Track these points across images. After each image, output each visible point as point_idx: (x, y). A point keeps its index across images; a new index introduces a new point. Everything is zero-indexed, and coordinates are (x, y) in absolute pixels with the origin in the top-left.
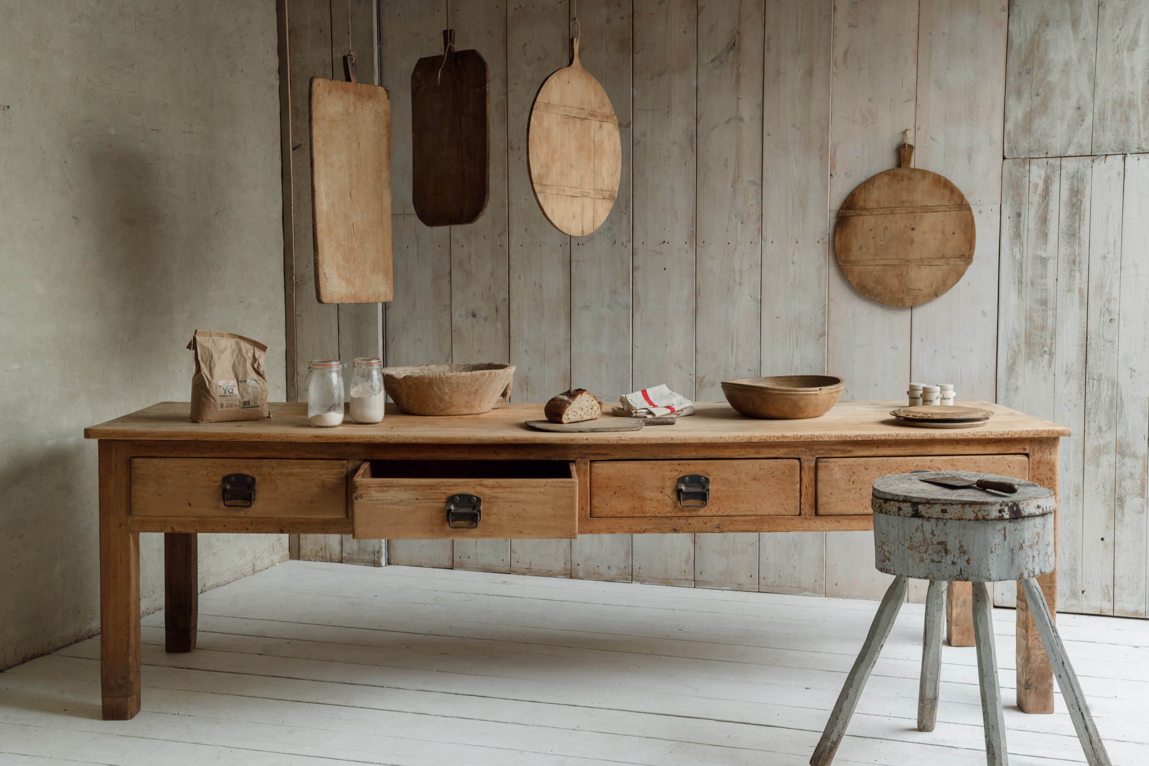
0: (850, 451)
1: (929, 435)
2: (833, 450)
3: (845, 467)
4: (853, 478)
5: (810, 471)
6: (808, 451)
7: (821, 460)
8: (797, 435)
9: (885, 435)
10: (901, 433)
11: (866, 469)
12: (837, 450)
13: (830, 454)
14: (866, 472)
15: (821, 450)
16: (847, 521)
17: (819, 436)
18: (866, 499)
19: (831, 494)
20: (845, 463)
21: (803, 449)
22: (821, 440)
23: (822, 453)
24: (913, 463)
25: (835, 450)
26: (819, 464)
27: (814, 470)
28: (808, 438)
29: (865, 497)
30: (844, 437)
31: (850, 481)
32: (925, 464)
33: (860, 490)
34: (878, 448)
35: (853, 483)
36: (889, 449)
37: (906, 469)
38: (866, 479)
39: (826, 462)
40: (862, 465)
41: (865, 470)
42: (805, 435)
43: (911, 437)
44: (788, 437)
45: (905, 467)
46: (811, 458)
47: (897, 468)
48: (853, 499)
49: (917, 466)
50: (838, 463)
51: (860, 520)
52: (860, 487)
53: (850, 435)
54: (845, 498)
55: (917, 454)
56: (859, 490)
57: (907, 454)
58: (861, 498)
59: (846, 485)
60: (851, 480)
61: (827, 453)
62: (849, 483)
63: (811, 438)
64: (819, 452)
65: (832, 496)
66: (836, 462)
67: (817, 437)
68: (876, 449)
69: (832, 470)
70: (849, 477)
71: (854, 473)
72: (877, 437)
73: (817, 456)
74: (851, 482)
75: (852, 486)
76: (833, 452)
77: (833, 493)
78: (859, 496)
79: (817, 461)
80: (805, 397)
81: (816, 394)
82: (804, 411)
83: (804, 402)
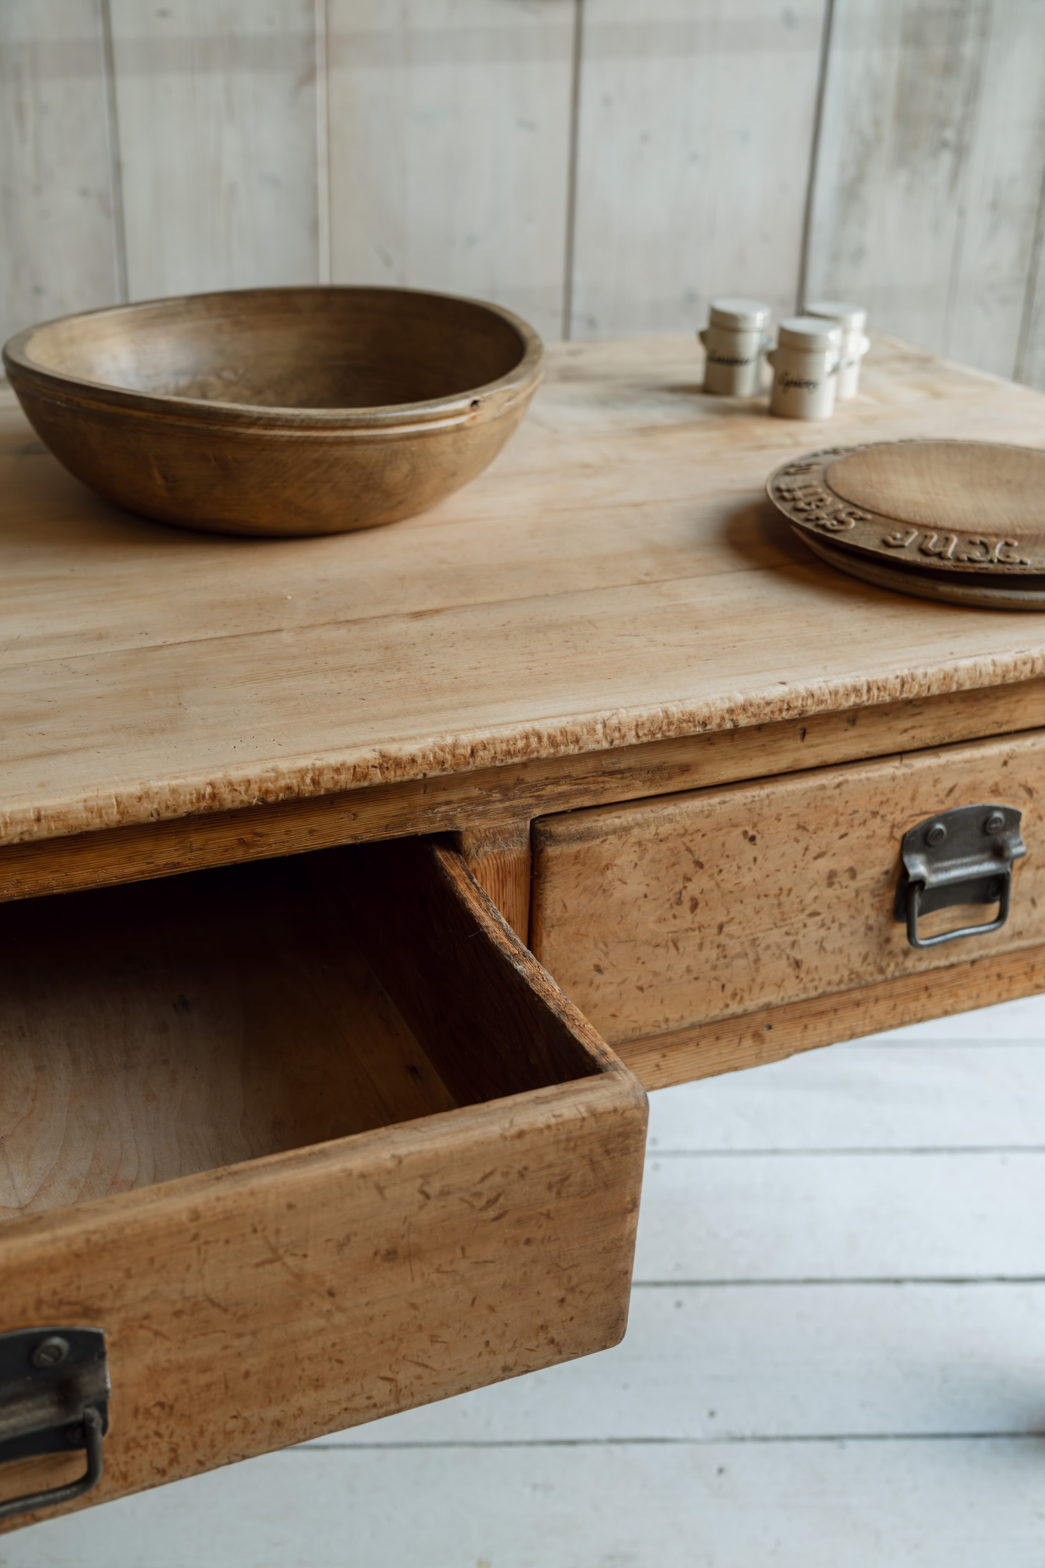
0: (685, 769)
1: (1028, 667)
2: (612, 773)
3: (664, 846)
4: (693, 889)
5: (503, 883)
6: (497, 796)
7: (559, 828)
8: (455, 746)
9: (857, 690)
10: (919, 672)
11: (752, 839)
12: (630, 769)
13: (595, 793)
14: (751, 851)
15: (556, 782)
16: (655, 1057)
17: (564, 732)
18: (742, 962)
19: (598, 969)
20: (665, 829)
21: (475, 792)
22: (573, 749)
23: (561, 796)
24: (936, 781)
25: (621, 772)
26: (552, 851)
27: (524, 880)
28: (509, 753)
29: (738, 956)
30: (681, 721)
31: (679, 902)
32: (980, 777)
33: (721, 928)
34: (804, 735)
35: (694, 906)
36: (851, 733)
37: (907, 813)
38: (747, 880)
39: (581, 837)
40: (736, 826)
41: (746, 844)
42: (493, 741)
43: (960, 684)
44: (413, 761)
45: (906, 803)
46: (510, 823)
47: (875, 814)
48: (689, 970)
49: (951, 791)
50: (636, 831)
51: (703, 1043)
52: (722, 918)
53: (705, 711)
54: (655, 974)
55: (955, 738)
56: (715, 930)
57: (916, 744)
58: (722, 961)
59: (661, 920)
60: (686, 897)
61: (586, 792)
62: (676, 910)
63: (526, 750)
64: (549, 790)
65: (599, 979)
66: (627, 829)
67: (553, 741)
68: (798, 743)
69: (607, 867)
70: (678, 887)
71: (699, 865)
72: (821, 702)
73: (537, 812)
74: (687, 904)
75: (687, 919)
76: (612, 783)
77: (604, 964)
78: (713, 954)
79: (540, 826)
80: (415, 446)
81: (459, 428)
82: (400, 503)
83: (405, 467)
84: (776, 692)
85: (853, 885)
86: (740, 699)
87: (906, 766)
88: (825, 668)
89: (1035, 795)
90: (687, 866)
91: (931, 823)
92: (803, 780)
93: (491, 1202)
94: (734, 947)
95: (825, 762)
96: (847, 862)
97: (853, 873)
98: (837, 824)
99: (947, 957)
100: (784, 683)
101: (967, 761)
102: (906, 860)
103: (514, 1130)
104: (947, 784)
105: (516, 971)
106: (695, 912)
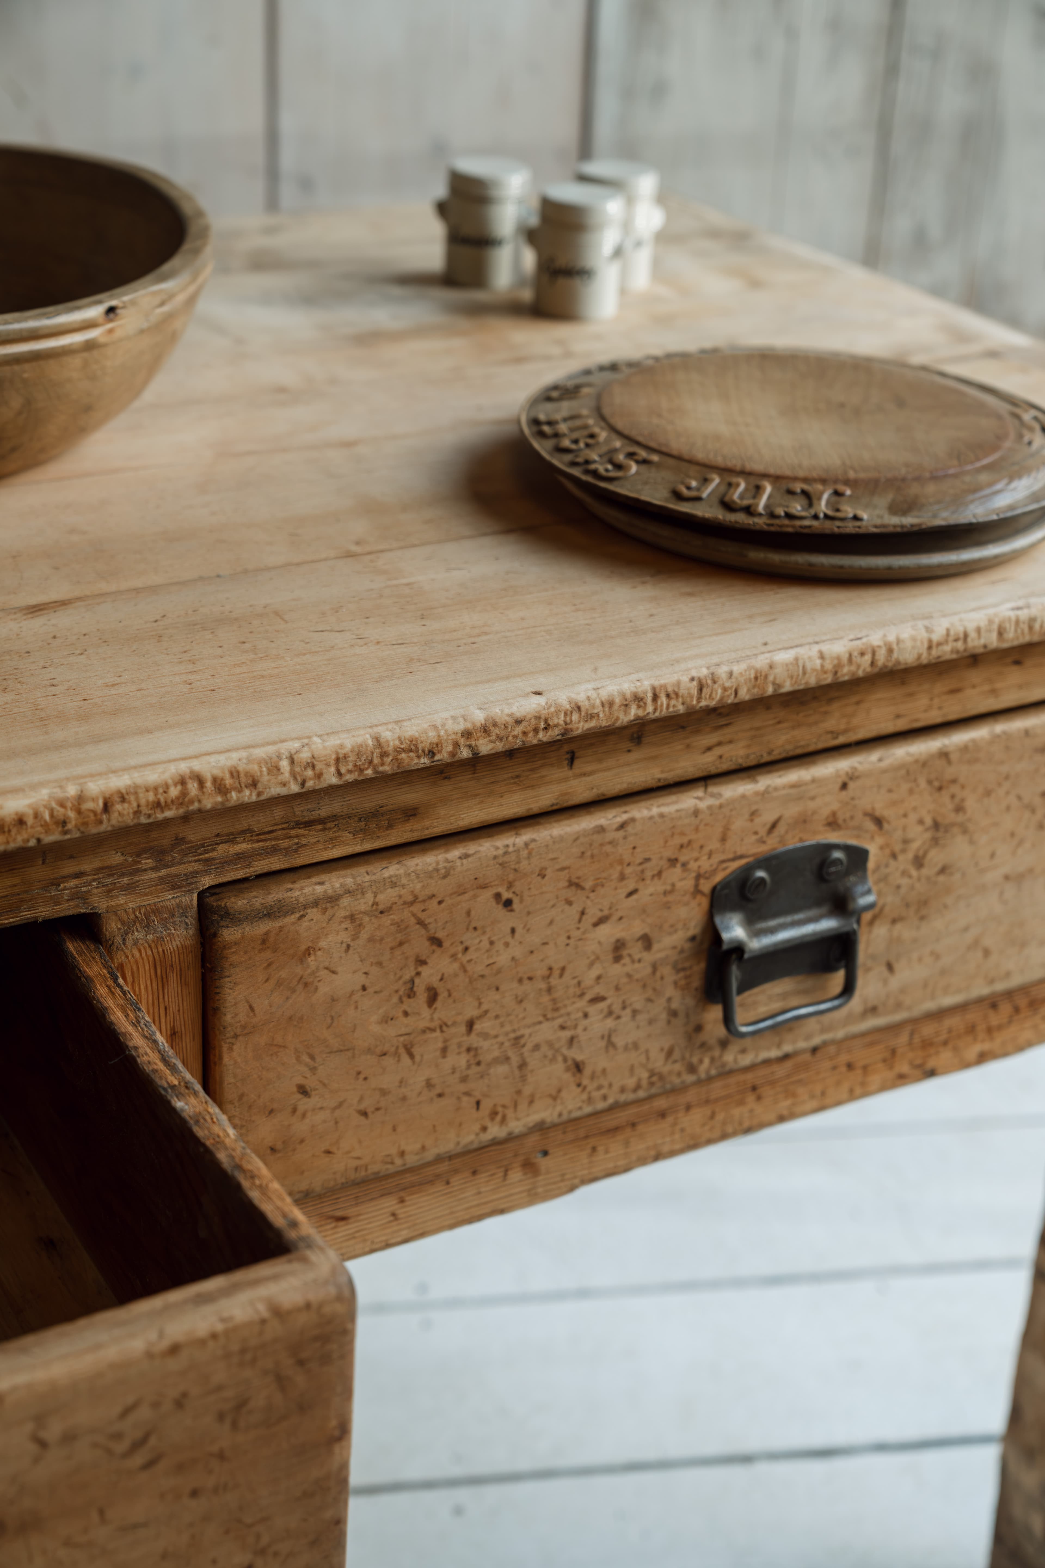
0: (411, 813)
1: (868, 658)
2: (309, 824)
3: (386, 920)
4: (429, 975)
5: (163, 981)
6: (148, 862)
7: (238, 903)
8: (81, 798)
9: (638, 699)
10: (722, 671)
11: (508, 903)
12: (334, 817)
13: (287, 851)
14: (507, 920)
15: (231, 839)
16: (389, 1204)
17: (234, 773)
18: (502, 1069)
19: (303, 1091)
20: (387, 896)
21: (117, 858)
22: (248, 796)
23: (240, 857)
24: (754, 814)
25: (322, 821)
26: (229, 934)
27: (193, 976)
28: (158, 805)
29: (496, 1061)
30: (398, 751)
31: (411, 993)
32: (812, 805)
33: (470, 1025)
34: (572, 761)
35: (433, 997)
36: (636, 755)
37: (716, 859)
38: (503, 958)
39: (269, 913)
40: (484, 887)
41: (499, 911)
42: (135, 790)
43: (777, 686)
44: (20, 821)
45: (714, 845)
46: (169, 899)
47: (673, 862)
48: (429, 1084)
49: (774, 826)
50: (345, 901)
51: (455, 1180)
52: (471, 1012)
53: (432, 735)
54: (384, 1092)
55: (775, 756)
56: (463, 1029)
57: (725, 766)
58: (475, 1069)
59: (387, 1019)
60: (420, 986)
61: (274, 851)
62: (408, 1004)
63: (182, 799)
64: (222, 850)
65: (304, 1104)
66: (333, 900)
67: (220, 786)
68: (565, 772)
69: (308, 952)
70: (408, 974)
71: (437, 942)
72: (591, 716)
73: (207, 881)
74: (422, 997)
75: (424, 1016)
76: (311, 837)
77: (311, 1083)
78: (462, 1060)
79: (211, 900)
80: (28, 371)
81: (90, 346)
82: (13, 450)
83: (16, 403)
84: (529, 706)
85: (648, 957)
86: (479, 717)
87: (712, 795)
88: (595, 670)
89: (886, 826)
90: (419, 945)
91: (748, 869)
92: (573, 821)
93: (137, 1445)
94: (489, 1049)
95: (604, 795)
96: (638, 928)
97: (647, 942)
98: (622, 877)
99: (779, 1046)
100: (539, 693)
101: (793, 786)
102: (718, 920)
103: (165, 1344)
104: (768, 817)
105: (174, 1110)
106: (434, 1006)
